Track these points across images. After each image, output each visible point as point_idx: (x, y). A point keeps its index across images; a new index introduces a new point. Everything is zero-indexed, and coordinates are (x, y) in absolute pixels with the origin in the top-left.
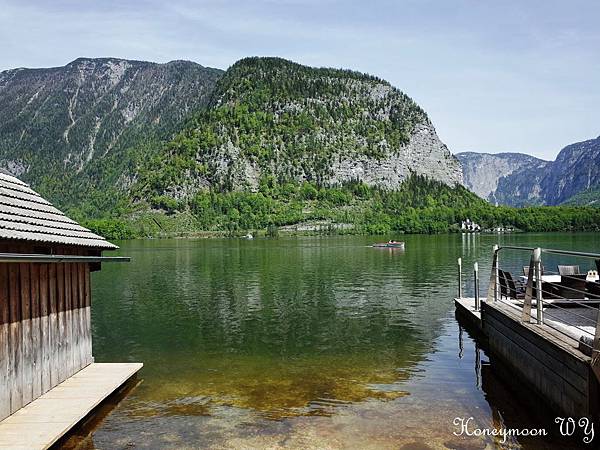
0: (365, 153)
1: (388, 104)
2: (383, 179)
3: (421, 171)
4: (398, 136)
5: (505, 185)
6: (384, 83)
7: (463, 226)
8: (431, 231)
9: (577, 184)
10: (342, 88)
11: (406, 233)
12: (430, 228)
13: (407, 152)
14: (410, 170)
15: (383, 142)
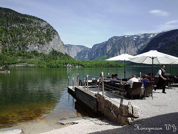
0: (39, 43)
1: (46, 28)
2: (44, 51)
3: (56, 49)
4: (49, 38)
5: (79, 54)
6: (45, 22)
7: (67, 66)
8: (58, 67)
9: (97, 55)
10: (32, 22)
11: (51, 67)
12: (58, 66)
13: (51, 43)
14: (52, 49)
15: (44, 40)
